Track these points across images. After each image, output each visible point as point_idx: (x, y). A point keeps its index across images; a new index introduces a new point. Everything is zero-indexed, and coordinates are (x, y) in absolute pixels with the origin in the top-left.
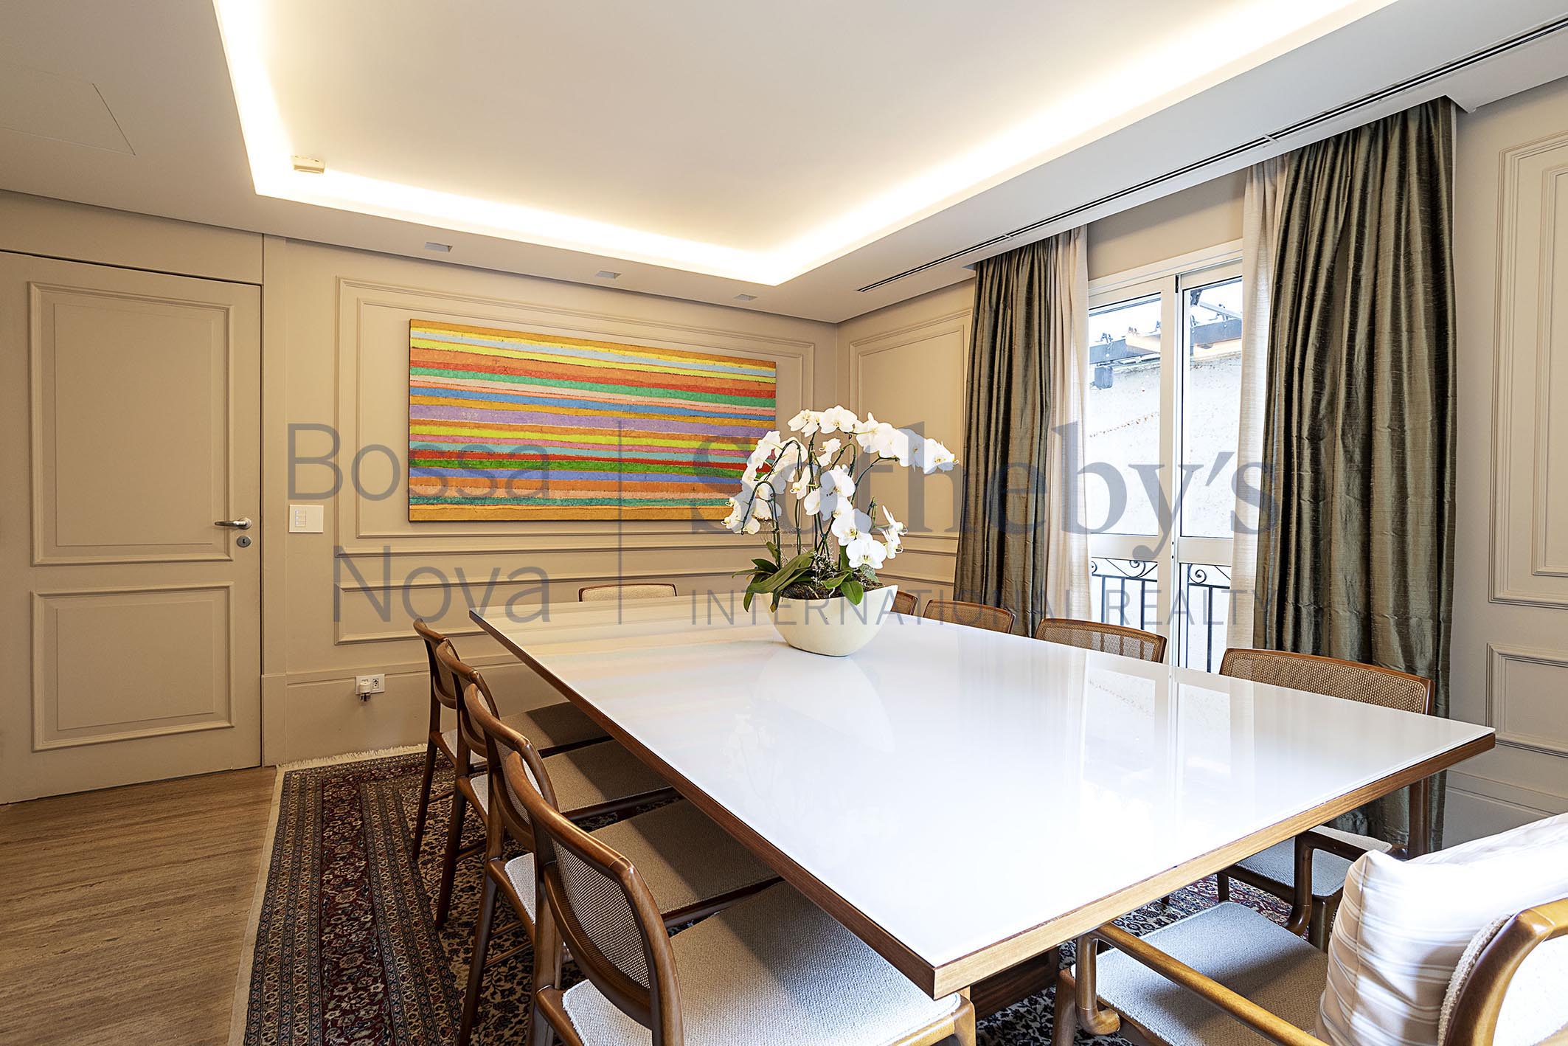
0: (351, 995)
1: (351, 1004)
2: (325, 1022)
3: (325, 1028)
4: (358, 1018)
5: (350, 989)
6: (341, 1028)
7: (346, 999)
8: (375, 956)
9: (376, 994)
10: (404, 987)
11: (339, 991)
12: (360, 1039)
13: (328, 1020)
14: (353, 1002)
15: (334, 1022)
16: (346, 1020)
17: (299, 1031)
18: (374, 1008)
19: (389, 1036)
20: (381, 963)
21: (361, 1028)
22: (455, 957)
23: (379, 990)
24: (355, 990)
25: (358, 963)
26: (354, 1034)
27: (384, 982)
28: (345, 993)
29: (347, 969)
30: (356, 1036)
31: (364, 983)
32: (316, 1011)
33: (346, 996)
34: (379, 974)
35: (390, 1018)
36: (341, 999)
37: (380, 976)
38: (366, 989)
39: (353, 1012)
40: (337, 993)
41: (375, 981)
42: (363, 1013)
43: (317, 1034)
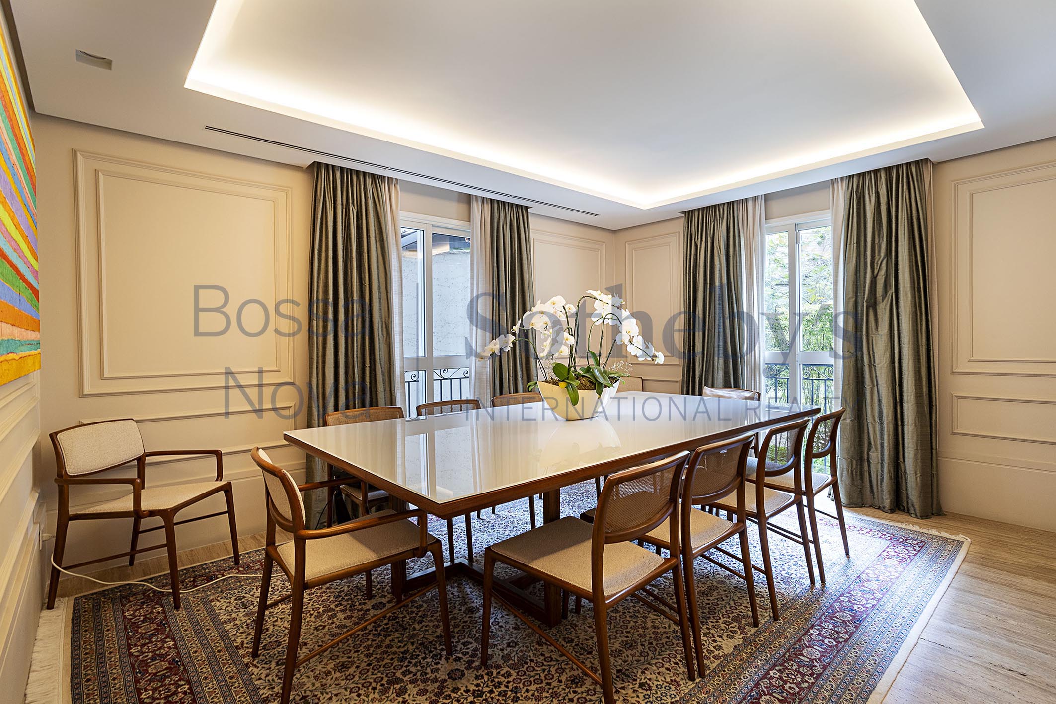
0: (791, 681)
1: (795, 676)
2: (816, 679)
3: (819, 675)
4: (799, 667)
5: (789, 685)
6: (811, 669)
7: (795, 681)
8: (755, 693)
9: (779, 671)
10: (762, 662)
11: (794, 689)
12: (807, 658)
13: (814, 678)
14: (793, 677)
15: (812, 675)
16: (805, 670)
17: (832, 686)
18: (787, 665)
19: (794, 648)
20: (757, 685)
21: (802, 661)
22: (720, 655)
23: (775, 671)
24: (786, 682)
25: (768, 697)
26: (807, 662)
27: (768, 673)
28: (793, 685)
29: (778, 698)
30: (808, 660)
31: (777, 682)
32: (815, 689)
33: (794, 683)
34: (766, 680)
35: (785, 654)
36: (798, 684)
37: (766, 678)
38: (781, 678)
39: (799, 672)
40: (797, 689)
41: (772, 678)
42: (794, 668)
43: (824, 677)
